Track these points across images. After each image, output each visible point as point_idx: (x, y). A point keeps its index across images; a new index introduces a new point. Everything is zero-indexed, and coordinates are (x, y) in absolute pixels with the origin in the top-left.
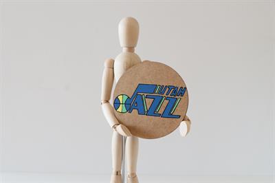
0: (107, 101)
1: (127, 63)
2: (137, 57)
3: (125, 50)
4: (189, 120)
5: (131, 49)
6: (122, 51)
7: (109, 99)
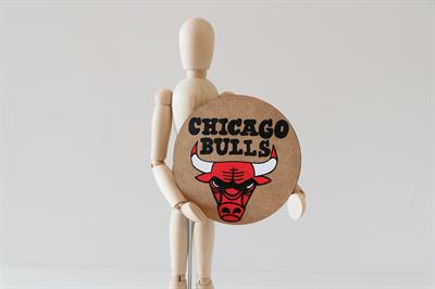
0: (161, 162)
1: (196, 98)
2: (211, 87)
3: (190, 74)
4: (302, 192)
5: (200, 73)
6: (185, 77)
7: (165, 157)
